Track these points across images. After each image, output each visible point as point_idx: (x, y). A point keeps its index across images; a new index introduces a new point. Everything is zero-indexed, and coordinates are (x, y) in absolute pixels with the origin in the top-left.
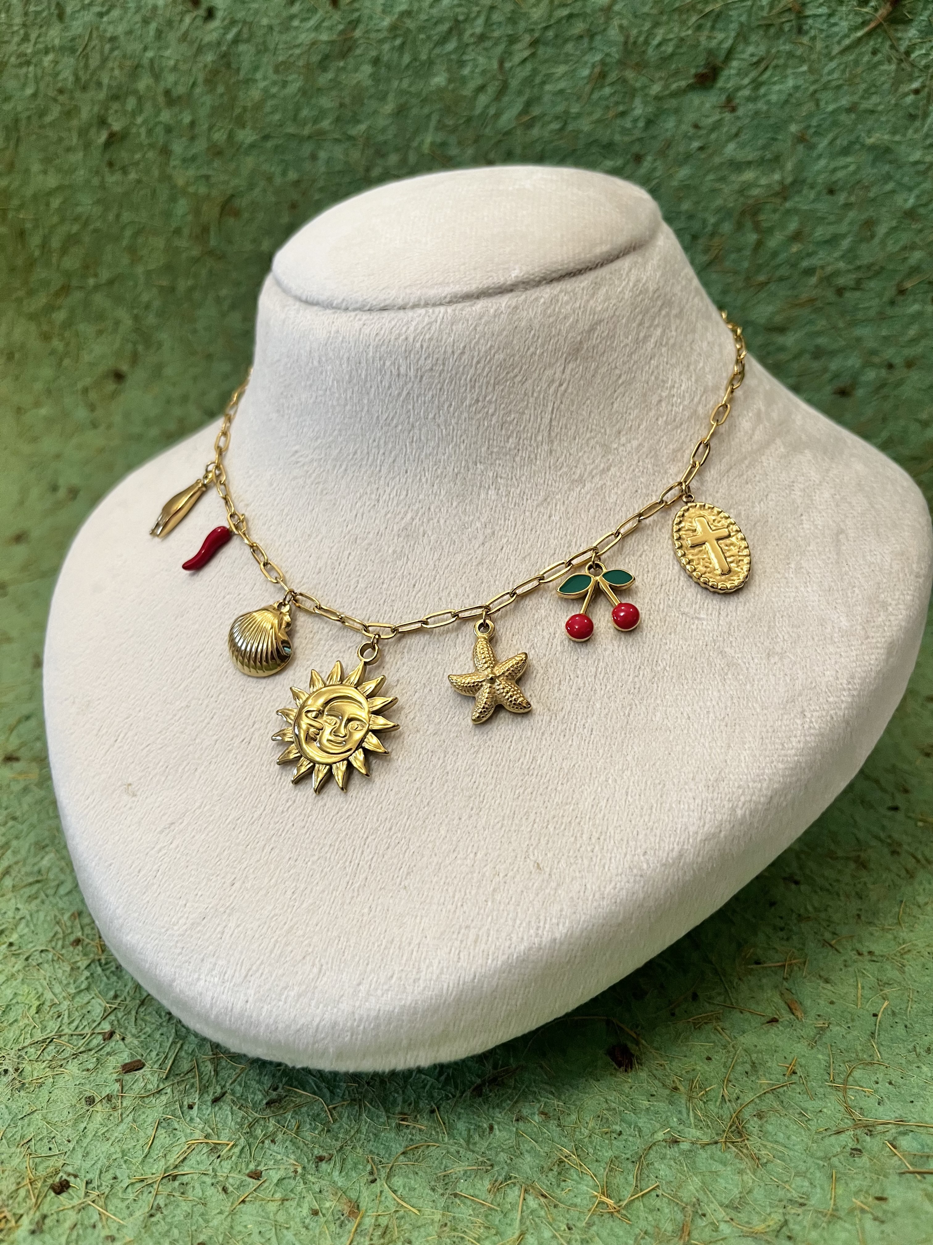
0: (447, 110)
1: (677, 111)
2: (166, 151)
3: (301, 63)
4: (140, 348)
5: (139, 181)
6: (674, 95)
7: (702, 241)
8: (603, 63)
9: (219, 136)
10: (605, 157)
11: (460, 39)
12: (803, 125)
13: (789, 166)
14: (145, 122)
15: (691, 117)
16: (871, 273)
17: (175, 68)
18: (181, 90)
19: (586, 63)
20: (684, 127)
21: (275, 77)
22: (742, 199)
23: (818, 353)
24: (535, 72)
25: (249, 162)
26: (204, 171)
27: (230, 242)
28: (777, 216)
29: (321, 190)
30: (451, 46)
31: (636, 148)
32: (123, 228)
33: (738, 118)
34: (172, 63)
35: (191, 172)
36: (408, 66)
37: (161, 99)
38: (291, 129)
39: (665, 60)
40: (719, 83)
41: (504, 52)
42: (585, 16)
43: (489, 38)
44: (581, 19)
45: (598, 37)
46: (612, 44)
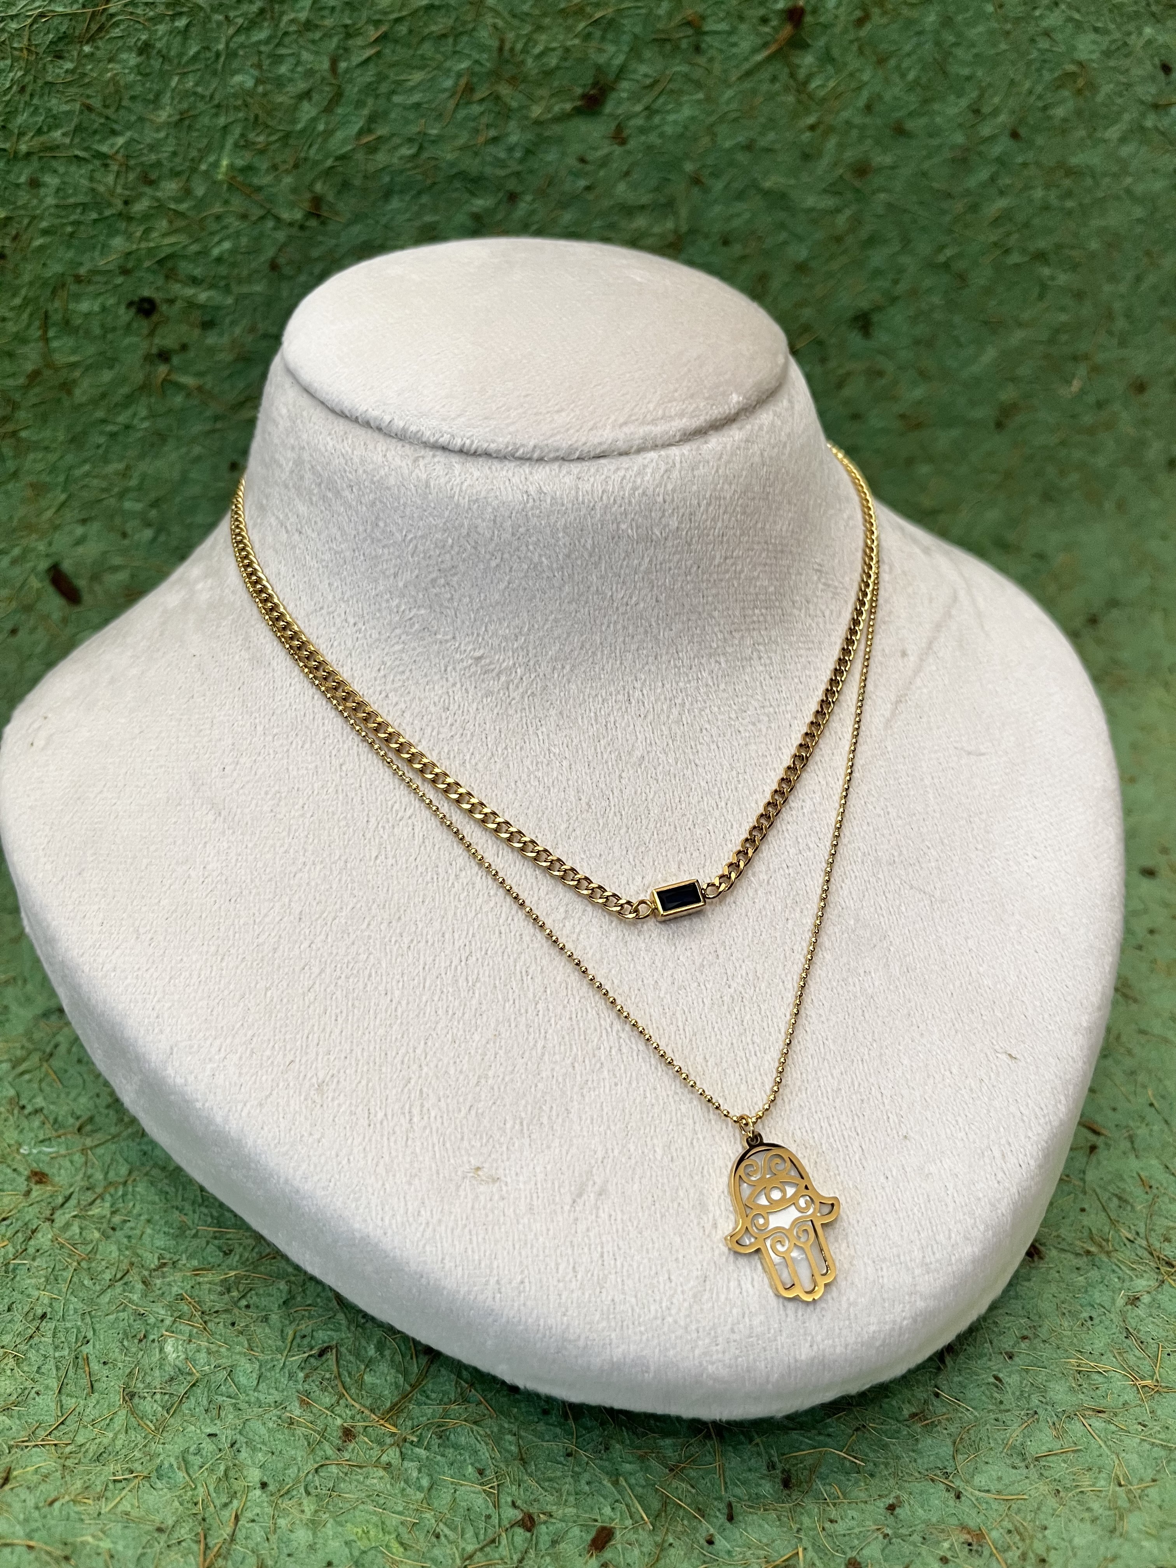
0: (254, 123)
6: (556, 119)
8: (470, 72)
10: (473, 194)
11: (276, 27)
12: (697, 165)
13: (684, 212)
15: (576, 148)
19: (449, 70)
20: (568, 161)
24: (381, 77)
30: (262, 34)
31: (512, 185)
33: (629, 152)
36: (196, 57)
39: (548, 75)
40: (608, 108)
41: (338, 47)
42: (447, 7)
43: (317, 27)
44: (443, 11)
45: (465, 39)
46: (482, 48)
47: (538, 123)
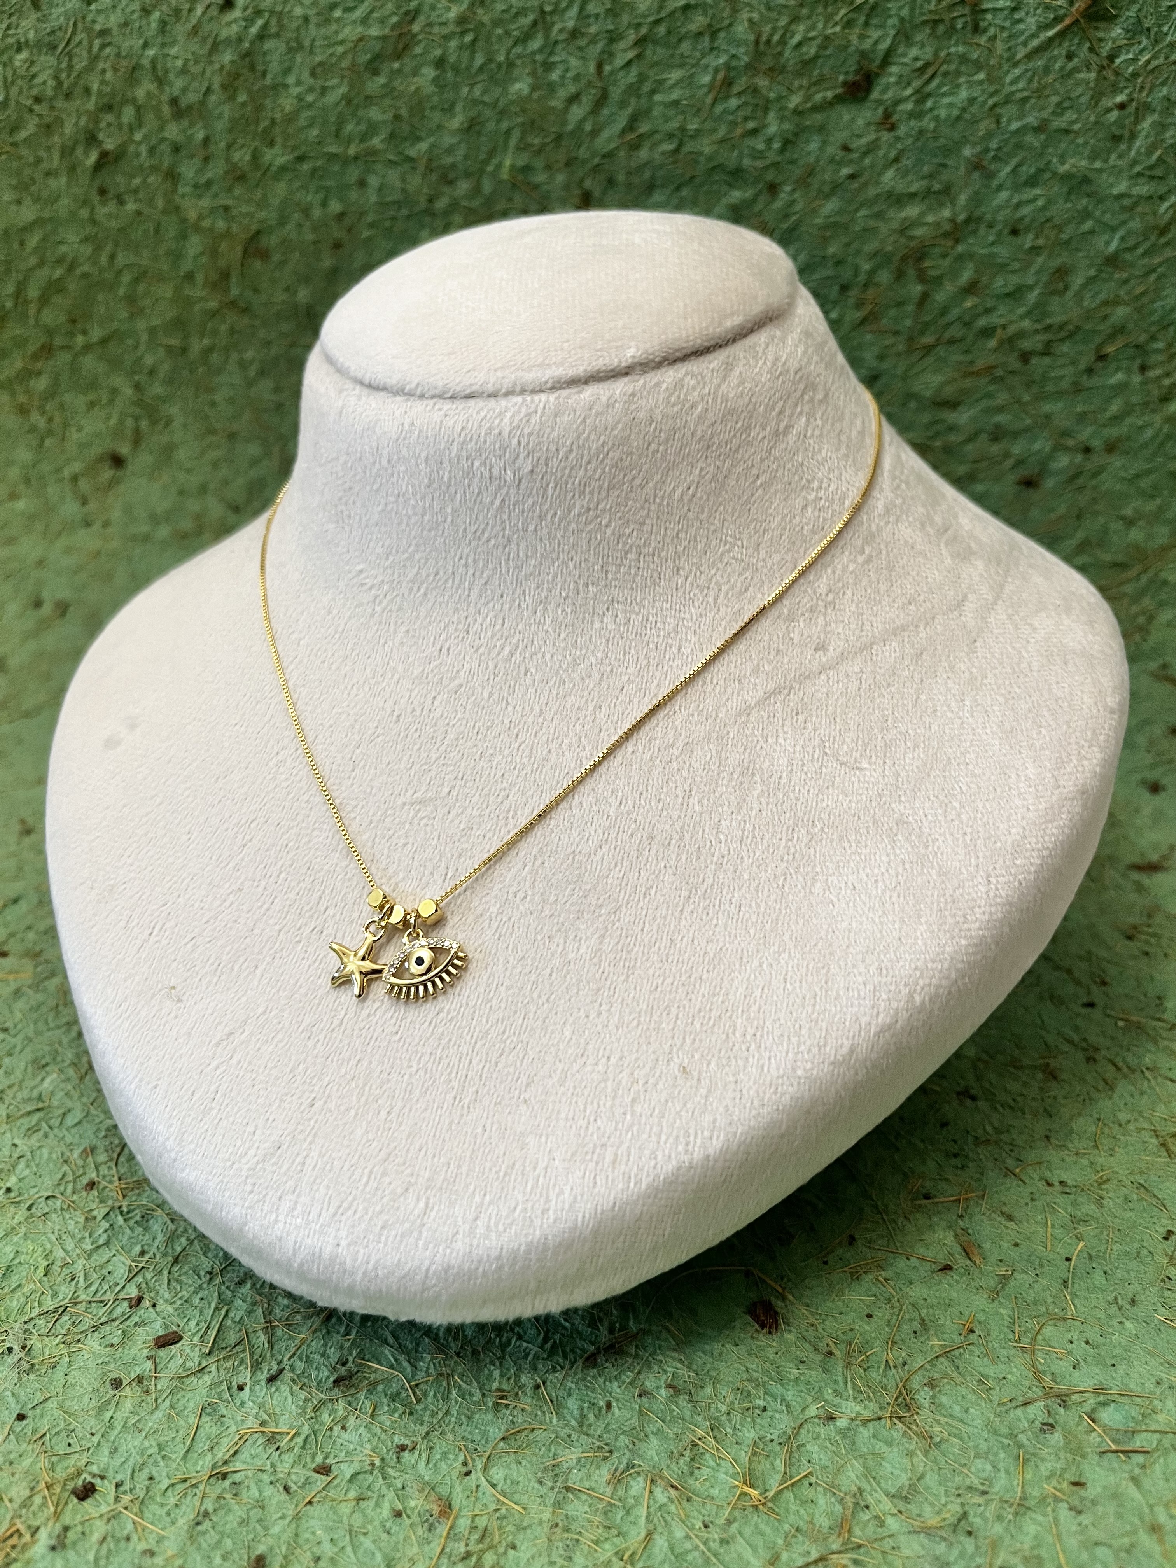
0: (531, 126)
1: (821, 129)
2: (172, 176)
3: (345, 64)
4: (144, 424)
5: (139, 213)
6: (816, 108)
7: (854, 292)
8: (728, 66)
9: (242, 156)
10: (730, 186)
11: (547, 37)
12: (978, 149)
13: (963, 199)
14: (146, 138)
15: (839, 136)
16: (1062, 334)
17: (184, 71)
18: (192, 98)
19: (707, 66)
20: (830, 150)
21: (311, 81)
22: (903, 241)
23: (998, 433)
24: (642, 78)
25: (281, 188)
26: (222, 202)
27: (256, 291)
28: (947, 262)
29: (372, 225)
30: (535, 44)
31: (770, 176)
32: (120, 272)
33: (898, 138)
34: (179, 63)
35: (205, 203)
36: (481, 69)
37: (166, 110)
38: (333, 149)
39: (807, 64)
40: (875, 95)
41: (603, 52)
42: (704, 7)
43: (583, 34)
44: (700, 11)
45: (722, 34)
46: (739, 43)
47: (797, 112)
